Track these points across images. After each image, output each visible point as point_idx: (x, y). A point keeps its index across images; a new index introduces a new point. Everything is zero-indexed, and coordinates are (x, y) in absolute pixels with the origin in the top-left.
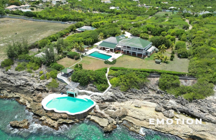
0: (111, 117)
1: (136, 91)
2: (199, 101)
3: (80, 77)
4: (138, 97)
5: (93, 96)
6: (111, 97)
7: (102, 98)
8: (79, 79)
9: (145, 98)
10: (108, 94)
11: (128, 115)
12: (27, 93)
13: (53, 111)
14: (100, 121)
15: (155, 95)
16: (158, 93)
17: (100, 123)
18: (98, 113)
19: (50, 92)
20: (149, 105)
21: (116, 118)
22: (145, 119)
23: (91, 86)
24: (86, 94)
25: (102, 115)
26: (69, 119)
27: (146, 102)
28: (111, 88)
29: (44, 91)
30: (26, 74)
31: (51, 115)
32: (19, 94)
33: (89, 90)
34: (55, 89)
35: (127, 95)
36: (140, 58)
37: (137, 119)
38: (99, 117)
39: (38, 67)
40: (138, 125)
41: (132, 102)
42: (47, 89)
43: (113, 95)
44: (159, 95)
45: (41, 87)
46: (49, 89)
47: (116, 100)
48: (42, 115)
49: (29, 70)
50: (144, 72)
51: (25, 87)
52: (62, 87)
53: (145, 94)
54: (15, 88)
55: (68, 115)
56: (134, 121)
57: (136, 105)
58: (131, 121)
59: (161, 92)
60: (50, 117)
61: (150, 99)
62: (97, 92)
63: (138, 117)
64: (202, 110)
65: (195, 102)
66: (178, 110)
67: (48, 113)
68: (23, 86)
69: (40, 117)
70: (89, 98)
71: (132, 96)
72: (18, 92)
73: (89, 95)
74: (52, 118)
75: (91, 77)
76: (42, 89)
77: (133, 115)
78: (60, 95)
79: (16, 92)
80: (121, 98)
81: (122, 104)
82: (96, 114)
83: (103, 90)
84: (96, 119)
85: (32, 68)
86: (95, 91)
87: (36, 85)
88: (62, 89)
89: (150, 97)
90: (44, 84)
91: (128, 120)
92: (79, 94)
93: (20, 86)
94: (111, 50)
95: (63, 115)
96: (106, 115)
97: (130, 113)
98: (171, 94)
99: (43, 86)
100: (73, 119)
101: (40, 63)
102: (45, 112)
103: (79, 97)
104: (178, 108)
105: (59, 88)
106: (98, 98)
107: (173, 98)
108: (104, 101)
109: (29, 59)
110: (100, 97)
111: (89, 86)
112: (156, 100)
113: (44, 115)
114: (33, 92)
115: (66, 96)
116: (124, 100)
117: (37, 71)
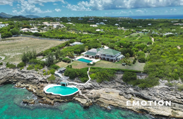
0: (89, 98)
1: (107, 82)
2: (149, 89)
3: (70, 73)
4: (108, 86)
5: (78, 86)
6: (90, 86)
7: (84, 87)
8: (69, 74)
9: (113, 87)
10: (88, 84)
11: (101, 97)
12: (34, 83)
13: (51, 94)
14: (82, 100)
15: (120, 85)
16: (122, 84)
17: (81, 102)
18: (81, 96)
19: (50, 83)
20: (116, 92)
21: (92, 99)
22: (111, 100)
23: (77, 79)
24: (73, 84)
25: (83, 96)
26: (61, 99)
27: (113, 90)
28: (91, 80)
29: (46, 82)
30: (34, 72)
31: (49, 96)
32: (29, 85)
33: (75, 82)
34: (53, 81)
35: (101, 85)
36: (112, 62)
37: (106, 99)
38: (81, 98)
39: (42, 67)
40: (107, 103)
41: (104, 89)
42: (47, 81)
43: (91, 85)
44: (123, 86)
45: (44, 80)
46: (49, 81)
47: (94, 88)
48: (44, 97)
49: (36, 69)
50: (113, 70)
51: (33, 80)
52: (58, 80)
53: (113, 84)
54: (26, 80)
55: (60, 96)
56: (104, 101)
57: (107, 92)
58: (102, 101)
59: (124, 84)
60: (48, 98)
61: (117, 88)
62: (81, 83)
63: (107, 98)
64: (150, 94)
65: (146, 89)
66: (134, 94)
67: (47, 95)
68: (31, 79)
69: (42, 98)
70: (75, 87)
71: (104, 86)
72: (28, 83)
73: (75, 85)
74: (50, 98)
75: (77, 73)
76: (44, 81)
77: (104, 97)
78: (56, 85)
79: (26, 83)
80: (96, 87)
81: (97, 91)
82: (80, 96)
83: (85, 81)
84: (79, 99)
85: (38, 68)
86: (79, 83)
87: (40, 79)
88: (58, 81)
89: (116, 87)
90: (45, 78)
91: (101, 100)
92: (69, 84)
93: (30, 79)
94: (93, 57)
95: (57, 97)
96: (86, 97)
97: (102, 96)
98: (130, 84)
99: (45, 79)
100: (64, 99)
101: (44, 65)
102: (45, 94)
103: (69, 86)
104: (134, 93)
105: (56, 80)
106: (81, 87)
107: (132, 87)
108: (85, 89)
109: (37, 62)
110: (83, 86)
111: (75, 79)
112: (120, 89)
113: (45, 97)
114: (38, 83)
115: (60, 85)
116: (99, 88)
117: (42, 70)
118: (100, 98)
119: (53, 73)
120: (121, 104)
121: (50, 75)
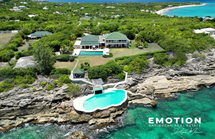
0: (148, 95)
1: (146, 71)
3: (99, 72)
4: (150, 75)
5: (117, 86)
6: (134, 81)
7: (128, 85)
8: (99, 75)
9: (154, 74)
10: (129, 80)
11: (156, 89)
12: (43, 109)
14: (143, 101)
15: (158, 70)
16: (159, 68)
17: (143, 103)
18: (136, 96)
19: (72, 98)
20: (162, 78)
21: (151, 94)
22: (169, 87)
23: (111, 78)
24: (109, 87)
25: (140, 96)
26: (118, 111)
27: (157, 76)
28: (128, 75)
29: (63, 100)
30: (23, 91)
31: (99, 114)
32: (31, 115)
33: (110, 83)
34: (77, 93)
35: (142, 76)
36: (125, 48)
37: (164, 89)
38: (139, 98)
39: (33, 79)
40: (167, 93)
41: (149, 80)
42: (67, 96)
43: (134, 79)
44: (161, 69)
45: (59, 96)
46: (70, 95)
47: (138, 82)
48: (89, 120)
49: (23, 85)
51: (35, 104)
52: (85, 88)
53: (152, 71)
54: (20, 111)
55: (115, 107)
56: (162, 91)
57: (154, 81)
58: (160, 92)
59: (161, 67)
60: (99, 118)
61: (157, 74)
62: (118, 81)
63: (163, 87)
64: (190, 69)
65: (183, 66)
66: (178, 75)
67: (94, 115)
68: (31, 104)
69: (87, 122)
70: (114, 89)
71: (145, 76)
72: (27, 114)
73: (112, 87)
74: (102, 116)
75: (109, 70)
76: (61, 98)
77: (159, 87)
79: (24, 115)
80: (140, 80)
81: (144, 84)
82: (134, 98)
83: (123, 78)
84: (138, 101)
86: (116, 82)
88: (85, 90)
89: (157, 73)
91: (158, 93)
92: (104, 89)
93: (28, 105)
95: (112, 109)
96: (144, 95)
97: (156, 87)
98: (167, 66)
99: (62, 94)
100: (121, 109)
102: (89, 115)
103: (106, 91)
104: (178, 73)
105: (81, 90)
106: (124, 85)
107: (171, 68)
108: (131, 86)
110: (126, 84)
111: (109, 79)
112: (162, 73)
113: (91, 119)
114: (50, 107)
115: (94, 94)
116: (143, 81)
117: (35, 83)
118: (155, 91)
119: (68, 82)
120: (180, 87)
121: (65, 87)
